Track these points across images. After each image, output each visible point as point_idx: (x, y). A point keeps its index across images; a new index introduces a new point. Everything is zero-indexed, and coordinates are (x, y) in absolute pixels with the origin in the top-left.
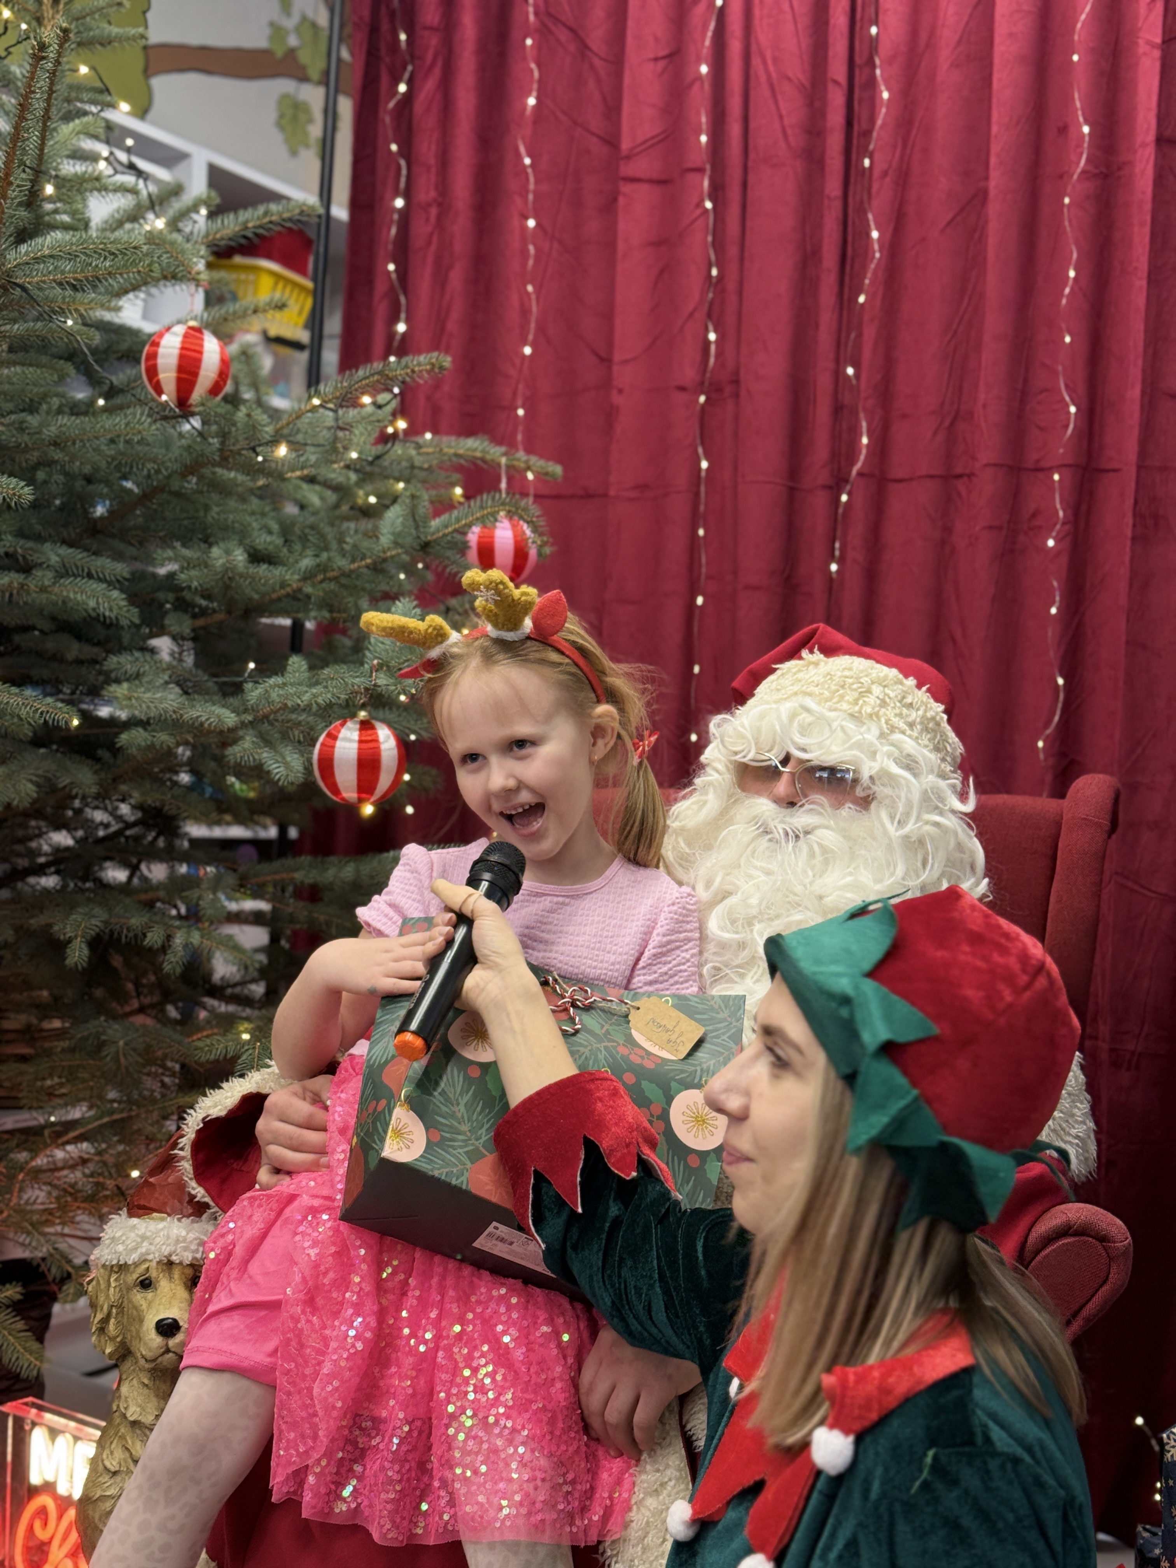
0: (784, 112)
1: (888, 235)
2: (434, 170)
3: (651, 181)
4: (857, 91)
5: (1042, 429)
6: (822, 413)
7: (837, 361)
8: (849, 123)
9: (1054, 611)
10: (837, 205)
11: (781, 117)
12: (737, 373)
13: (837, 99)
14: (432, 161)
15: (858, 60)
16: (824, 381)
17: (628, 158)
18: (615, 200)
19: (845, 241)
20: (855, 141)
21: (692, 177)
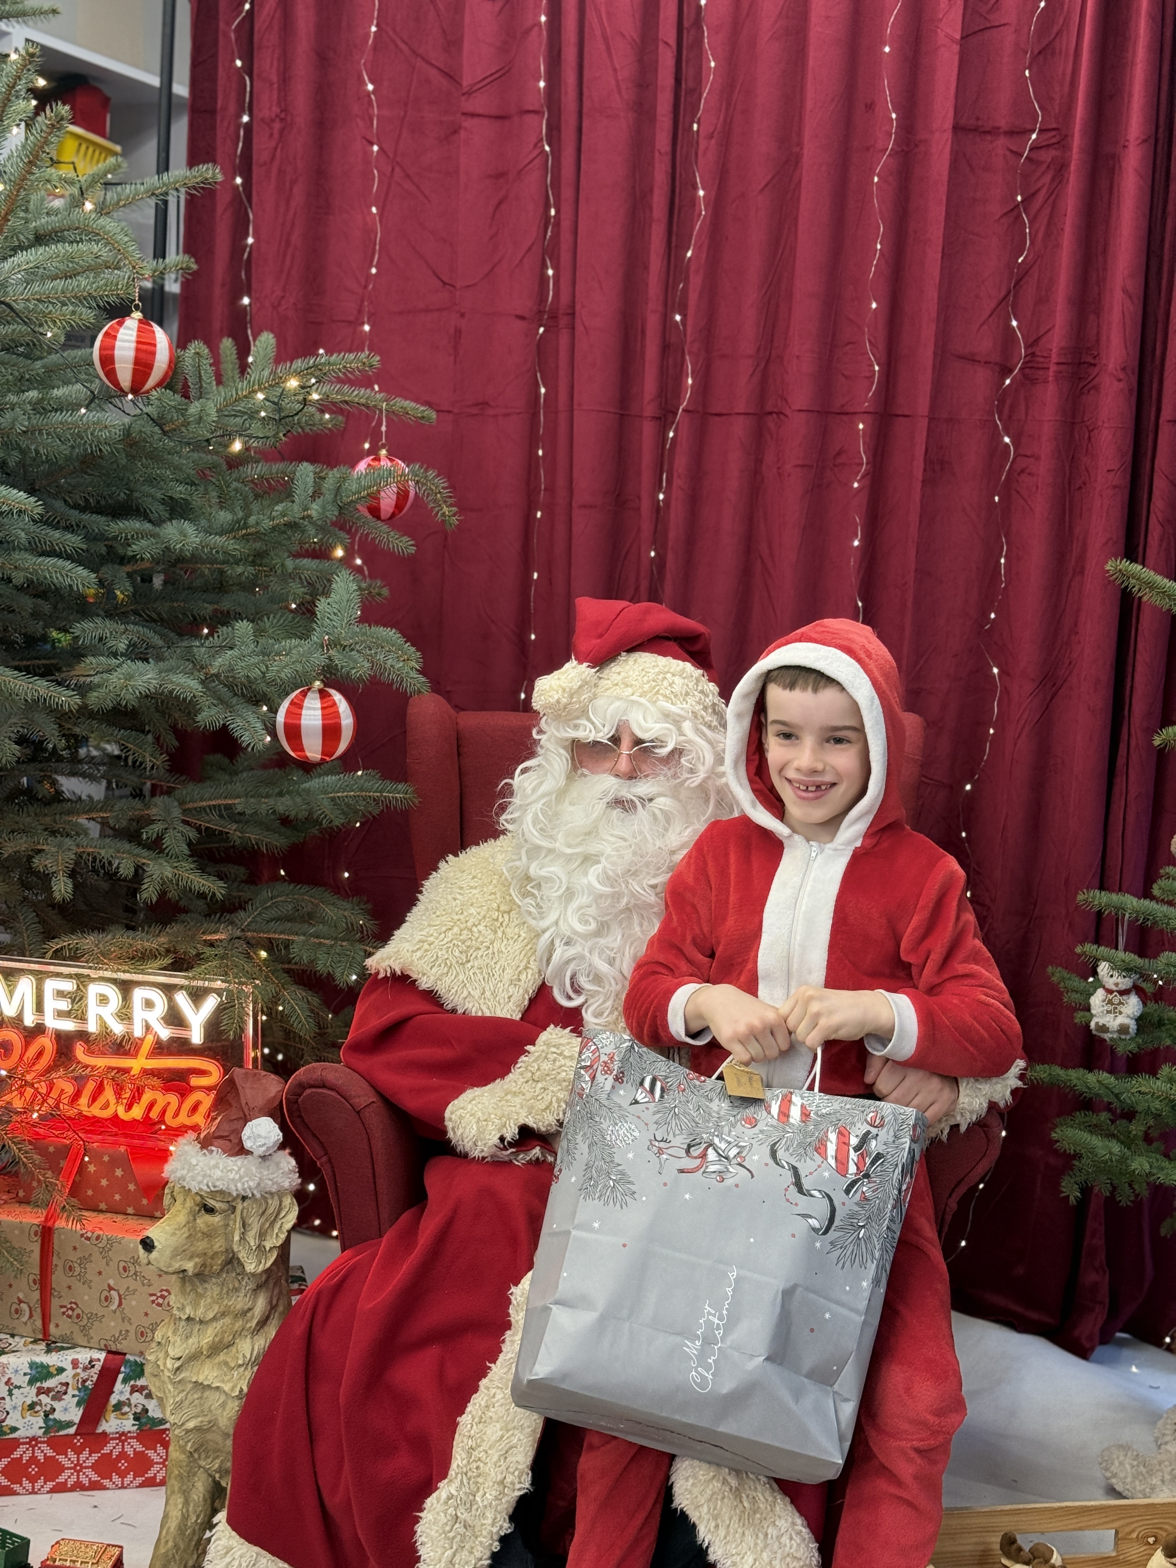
0: (618, 67)
1: (713, 193)
2: (276, 86)
3: (490, 117)
4: (685, 52)
5: (846, 377)
6: (652, 350)
7: (666, 304)
8: (678, 81)
9: (856, 543)
10: (667, 159)
11: (615, 70)
12: (573, 307)
13: (666, 60)
14: (274, 78)
15: (686, 24)
16: (653, 323)
17: (469, 93)
18: (455, 132)
19: (673, 192)
20: (682, 99)
21: (530, 119)
